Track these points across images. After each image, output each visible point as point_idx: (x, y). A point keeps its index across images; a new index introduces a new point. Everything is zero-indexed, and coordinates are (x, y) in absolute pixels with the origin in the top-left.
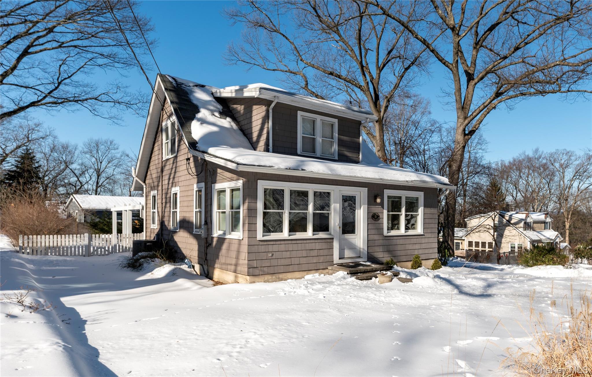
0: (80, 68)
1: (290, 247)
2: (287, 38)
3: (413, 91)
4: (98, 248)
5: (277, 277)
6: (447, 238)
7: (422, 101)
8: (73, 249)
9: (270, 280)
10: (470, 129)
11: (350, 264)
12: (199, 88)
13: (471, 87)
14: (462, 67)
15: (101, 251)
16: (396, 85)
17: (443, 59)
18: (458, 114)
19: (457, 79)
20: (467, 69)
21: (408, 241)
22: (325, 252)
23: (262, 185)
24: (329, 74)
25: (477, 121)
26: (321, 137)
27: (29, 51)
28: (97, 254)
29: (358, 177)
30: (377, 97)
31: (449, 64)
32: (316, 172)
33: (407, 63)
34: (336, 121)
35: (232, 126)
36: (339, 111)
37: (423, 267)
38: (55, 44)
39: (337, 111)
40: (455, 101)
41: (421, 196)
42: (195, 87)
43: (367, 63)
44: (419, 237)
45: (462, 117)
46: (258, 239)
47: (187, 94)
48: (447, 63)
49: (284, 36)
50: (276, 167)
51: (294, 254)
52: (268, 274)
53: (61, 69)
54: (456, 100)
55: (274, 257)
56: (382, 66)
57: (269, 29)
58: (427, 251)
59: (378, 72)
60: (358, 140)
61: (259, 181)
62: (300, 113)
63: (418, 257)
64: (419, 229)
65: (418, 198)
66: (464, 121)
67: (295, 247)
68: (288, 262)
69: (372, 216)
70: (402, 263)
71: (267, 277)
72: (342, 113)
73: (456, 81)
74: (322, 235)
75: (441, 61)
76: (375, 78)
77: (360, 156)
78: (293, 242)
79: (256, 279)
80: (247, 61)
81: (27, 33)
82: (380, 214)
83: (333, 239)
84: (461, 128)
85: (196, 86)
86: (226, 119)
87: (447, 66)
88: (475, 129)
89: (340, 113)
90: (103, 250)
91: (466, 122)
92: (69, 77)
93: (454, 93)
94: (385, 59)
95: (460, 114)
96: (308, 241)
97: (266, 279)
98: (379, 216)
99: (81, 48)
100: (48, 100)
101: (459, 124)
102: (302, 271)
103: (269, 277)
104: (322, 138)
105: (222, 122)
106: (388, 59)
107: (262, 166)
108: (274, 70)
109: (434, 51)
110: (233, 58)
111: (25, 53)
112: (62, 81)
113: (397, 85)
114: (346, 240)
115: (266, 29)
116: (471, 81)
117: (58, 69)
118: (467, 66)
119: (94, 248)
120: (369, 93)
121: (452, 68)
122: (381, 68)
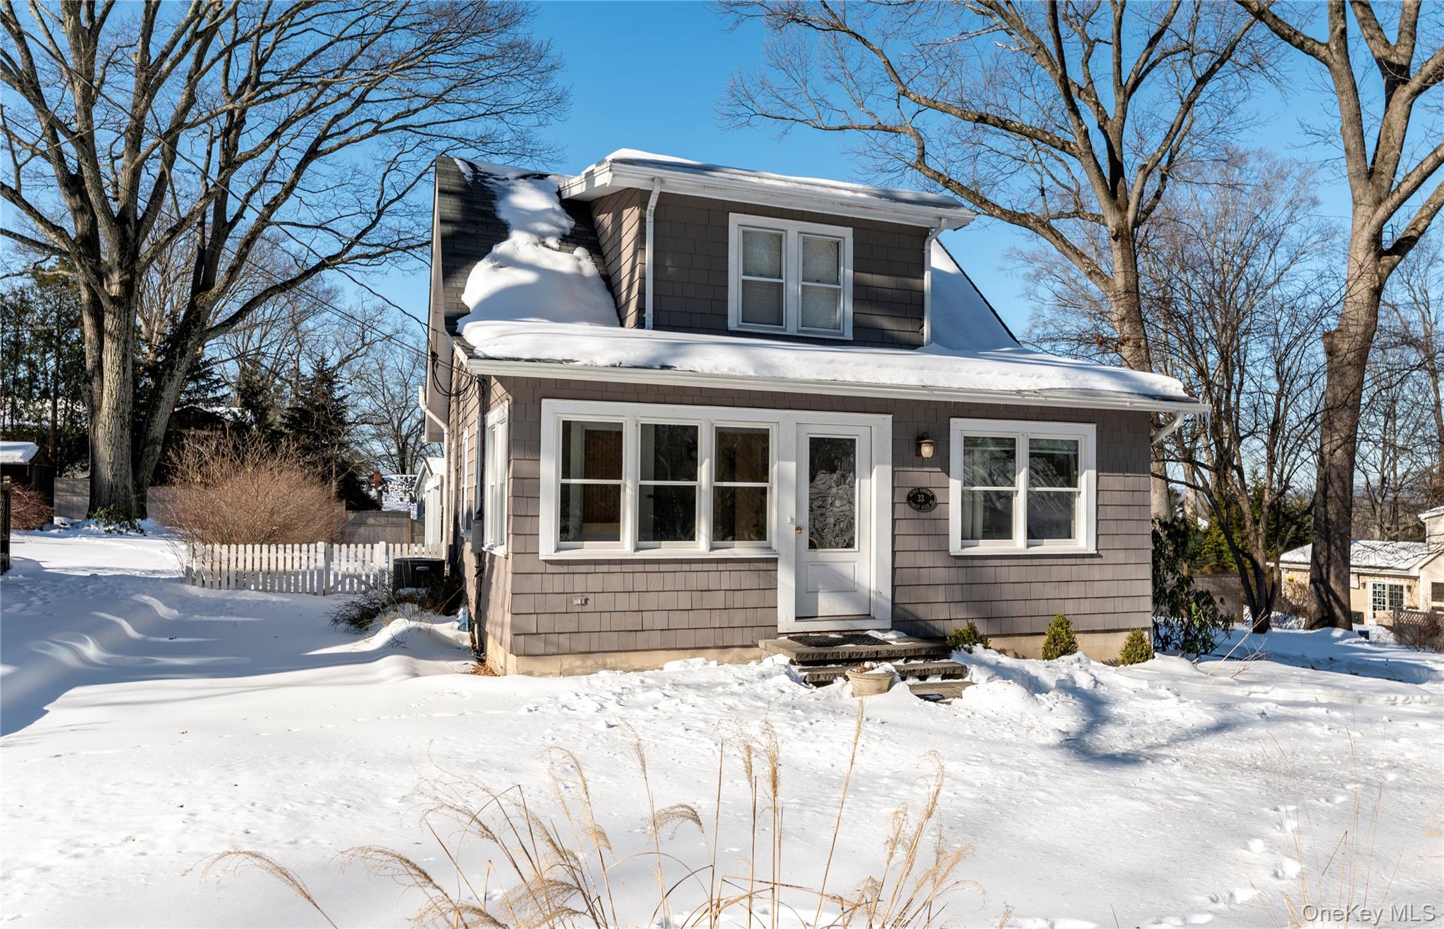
0: (421, 175)
1: (640, 582)
2: (864, 42)
3: (1243, 141)
4: (345, 576)
5: (600, 661)
6: (1324, 571)
7: (1286, 170)
8: (300, 577)
9: (579, 671)
10: (1399, 235)
11: (832, 636)
12: (530, 182)
13: (1398, 107)
14: (1367, 49)
15: (351, 583)
16: (1171, 131)
17: (1296, 33)
18: (1353, 191)
19: (1347, 85)
20: (1383, 52)
21: (1041, 573)
22: (753, 599)
23: (554, 413)
24: (977, 121)
25: (1423, 209)
26: (801, 279)
27: (319, 149)
28: (337, 592)
29: (844, 383)
30: (1117, 168)
31: (1316, 47)
32: (707, 371)
33: (1203, 63)
34: (847, 233)
35: (580, 268)
36: (849, 205)
37: (1079, 654)
38: (368, 128)
39: (842, 204)
40: (1343, 154)
41: (1086, 436)
42: (521, 180)
43: (1090, 78)
44: (1079, 561)
45: (1368, 199)
46: (541, 558)
47: (494, 197)
48: (1309, 43)
49: (857, 37)
50: (583, 361)
51: (651, 601)
52: (571, 653)
53: (386, 182)
54: (1347, 150)
55: (589, 607)
56: (1131, 82)
57: (818, 26)
58: (1109, 606)
59: (1121, 99)
60: (918, 281)
61: (544, 401)
62: (735, 219)
63: (1064, 623)
64: (1083, 539)
65: (1076, 443)
66: (1375, 212)
67: (655, 581)
68: (632, 621)
69: (909, 498)
70: (1017, 638)
71: (568, 662)
72: (857, 209)
73: (1342, 93)
74: (741, 549)
75: (1289, 39)
76: (1111, 116)
77: (926, 329)
78: (649, 567)
79: (537, 665)
80: (775, 115)
81: (310, 110)
82: (937, 492)
83: (775, 561)
84: (1366, 234)
85: (524, 177)
86: (571, 252)
87: (1312, 53)
88: (1414, 233)
89: (852, 209)
90: (355, 581)
91: (1381, 212)
92: (400, 197)
93: (1338, 131)
94: (1141, 62)
95: (1359, 191)
96: (694, 567)
97: (566, 666)
98: (933, 497)
99: (417, 130)
100: (356, 250)
101: (1360, 221)
102: (678, 649)
103: (576, 662)
104: (804, 283)
105: (555, 260)
106: (1152, 59)
107: (539, 360)
108: (840, 129)
109: (1263, 12)
110: (742, 110)
111: (313, 153)
112: (386, 206)
113: (1174, 130)
114: (823, 564)
115: (810, 25)
116: (1399, 88)
117: (380, 181)
118: (1387, 44)
119: (336, 575)
120: (1091, 159)
121: (1328, 57)
122: (1129, 87)
